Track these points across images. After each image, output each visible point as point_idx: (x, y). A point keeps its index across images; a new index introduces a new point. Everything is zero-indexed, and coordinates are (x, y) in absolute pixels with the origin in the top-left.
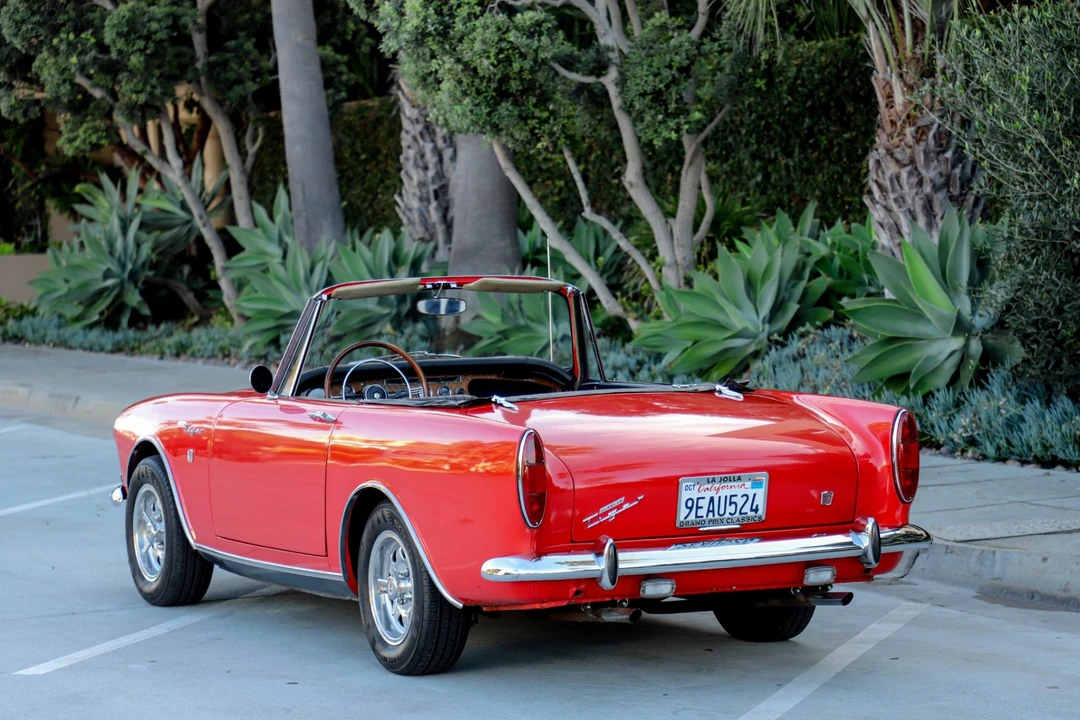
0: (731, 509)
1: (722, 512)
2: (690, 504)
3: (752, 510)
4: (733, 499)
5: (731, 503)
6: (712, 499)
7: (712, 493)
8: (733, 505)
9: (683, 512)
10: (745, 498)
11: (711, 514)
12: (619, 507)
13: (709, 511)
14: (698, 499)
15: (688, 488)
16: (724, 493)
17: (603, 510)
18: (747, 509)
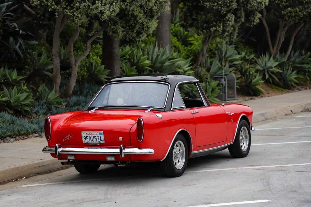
0: (95, 140)
1: (93, 140)
2: (85, 138)
3: (101, 141)
4: (95, 137)
5: (95, 138)
6: (90, 137)
7: (90, 136)
8: (96, 139)
9: (84, 140)
10: (98, 137)
11: (91, 141)
12: (69, 137)
13: (90, 140)
14: (87, 137)
15: (83, 134)
16: (93, 136)
17: (66, 137)
18: (99, 140)
